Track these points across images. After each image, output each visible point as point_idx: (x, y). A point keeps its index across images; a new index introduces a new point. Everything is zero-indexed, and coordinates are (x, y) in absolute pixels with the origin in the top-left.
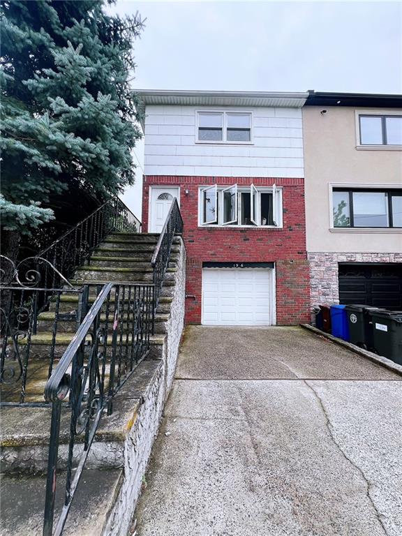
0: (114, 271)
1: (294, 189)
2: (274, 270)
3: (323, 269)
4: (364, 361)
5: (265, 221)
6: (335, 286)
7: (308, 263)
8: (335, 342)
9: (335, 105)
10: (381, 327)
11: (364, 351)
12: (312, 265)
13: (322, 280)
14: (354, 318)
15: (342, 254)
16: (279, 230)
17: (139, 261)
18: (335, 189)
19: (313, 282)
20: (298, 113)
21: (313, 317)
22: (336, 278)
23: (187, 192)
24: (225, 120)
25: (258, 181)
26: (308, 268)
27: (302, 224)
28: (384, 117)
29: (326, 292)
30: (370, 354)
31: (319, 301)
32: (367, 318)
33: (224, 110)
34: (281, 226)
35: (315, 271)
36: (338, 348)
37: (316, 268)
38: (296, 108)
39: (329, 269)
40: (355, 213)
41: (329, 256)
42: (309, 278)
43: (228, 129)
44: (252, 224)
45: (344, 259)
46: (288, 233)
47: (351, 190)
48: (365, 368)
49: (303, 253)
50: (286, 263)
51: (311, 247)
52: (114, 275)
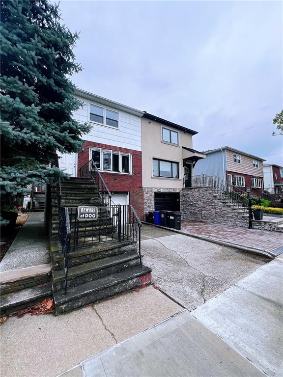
0: (75, 199)
1: (137, 156)
2: (128, 196)
3: (149, 195)
4: (167, 231)
5: (124, 170)
6: (153, 203)
7: (143, 192)
8: (156, 226)
9: (154, 120)
10: (172, 218)
11: (166, 228)
12: (144, 193)
13: (148, 200)
14: (163, 216)
15: (156, 188)
16: (131, 176)
17: (83, 194)
18: (154, 159)
19: (145, 201)
20: (139, 120)
21: (145, 218)
22: (153, 199)
23: (83, 150)
24: (105, 113)
25: (121, 149)
26: (143, 195)
27: (140, 173)
28: (170, 131)
29: (149, 206)
30: (169, 228)
31: (147, 210)
32: (167, 215)
33: (105, 108)
34: (131, 174)
35: (146, 196)
36: (158, 228)
37: (146, 195)
38: (138, 116)
39: (151, 195)
40: (160, 170)
41: (151, 189)
42: (143, 199)
43: (106, 118)
44: (118, 171)
45: (156, 190)
46: (135, 177)
47: (159, 160)
48: (168, 232)
49: (141, 187)
50: (134, 192)
51: (144, 185)
52: (74, 201)
